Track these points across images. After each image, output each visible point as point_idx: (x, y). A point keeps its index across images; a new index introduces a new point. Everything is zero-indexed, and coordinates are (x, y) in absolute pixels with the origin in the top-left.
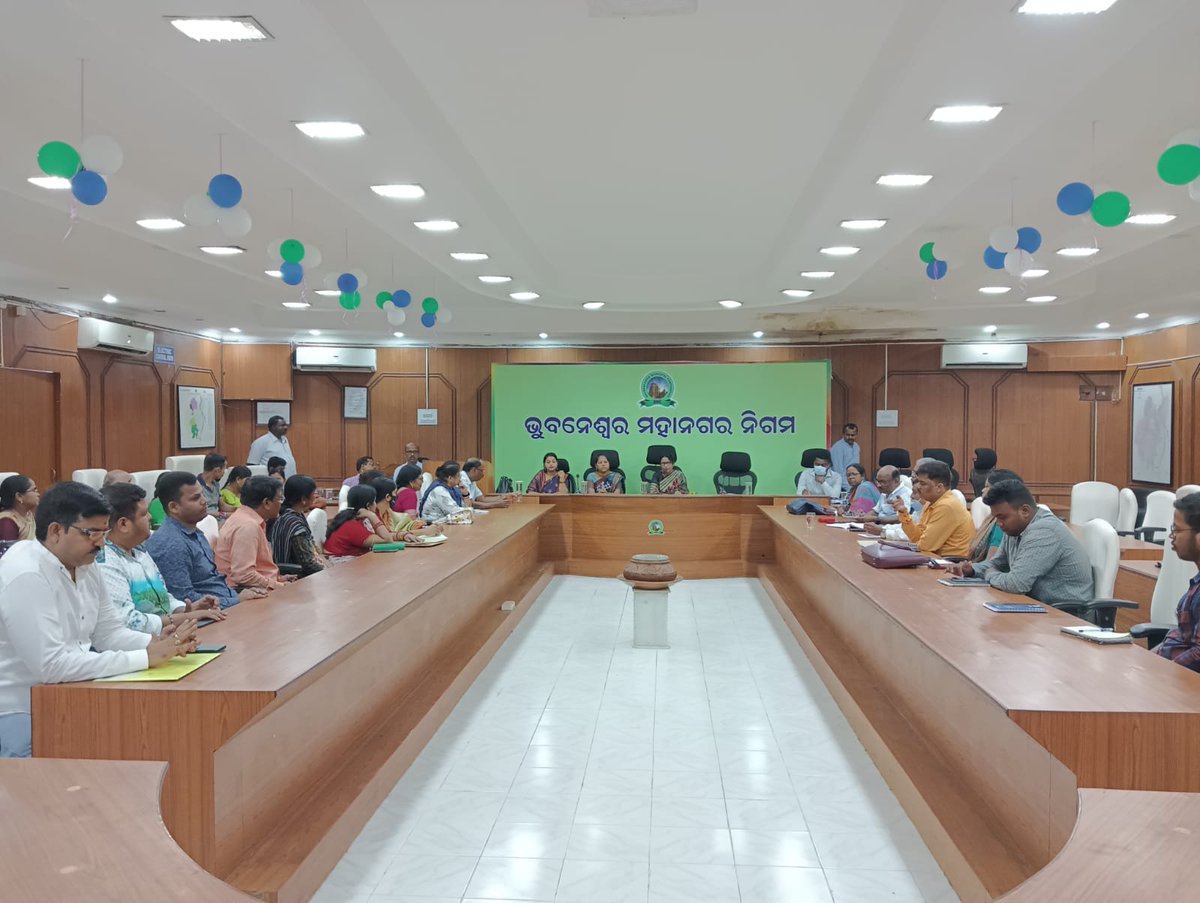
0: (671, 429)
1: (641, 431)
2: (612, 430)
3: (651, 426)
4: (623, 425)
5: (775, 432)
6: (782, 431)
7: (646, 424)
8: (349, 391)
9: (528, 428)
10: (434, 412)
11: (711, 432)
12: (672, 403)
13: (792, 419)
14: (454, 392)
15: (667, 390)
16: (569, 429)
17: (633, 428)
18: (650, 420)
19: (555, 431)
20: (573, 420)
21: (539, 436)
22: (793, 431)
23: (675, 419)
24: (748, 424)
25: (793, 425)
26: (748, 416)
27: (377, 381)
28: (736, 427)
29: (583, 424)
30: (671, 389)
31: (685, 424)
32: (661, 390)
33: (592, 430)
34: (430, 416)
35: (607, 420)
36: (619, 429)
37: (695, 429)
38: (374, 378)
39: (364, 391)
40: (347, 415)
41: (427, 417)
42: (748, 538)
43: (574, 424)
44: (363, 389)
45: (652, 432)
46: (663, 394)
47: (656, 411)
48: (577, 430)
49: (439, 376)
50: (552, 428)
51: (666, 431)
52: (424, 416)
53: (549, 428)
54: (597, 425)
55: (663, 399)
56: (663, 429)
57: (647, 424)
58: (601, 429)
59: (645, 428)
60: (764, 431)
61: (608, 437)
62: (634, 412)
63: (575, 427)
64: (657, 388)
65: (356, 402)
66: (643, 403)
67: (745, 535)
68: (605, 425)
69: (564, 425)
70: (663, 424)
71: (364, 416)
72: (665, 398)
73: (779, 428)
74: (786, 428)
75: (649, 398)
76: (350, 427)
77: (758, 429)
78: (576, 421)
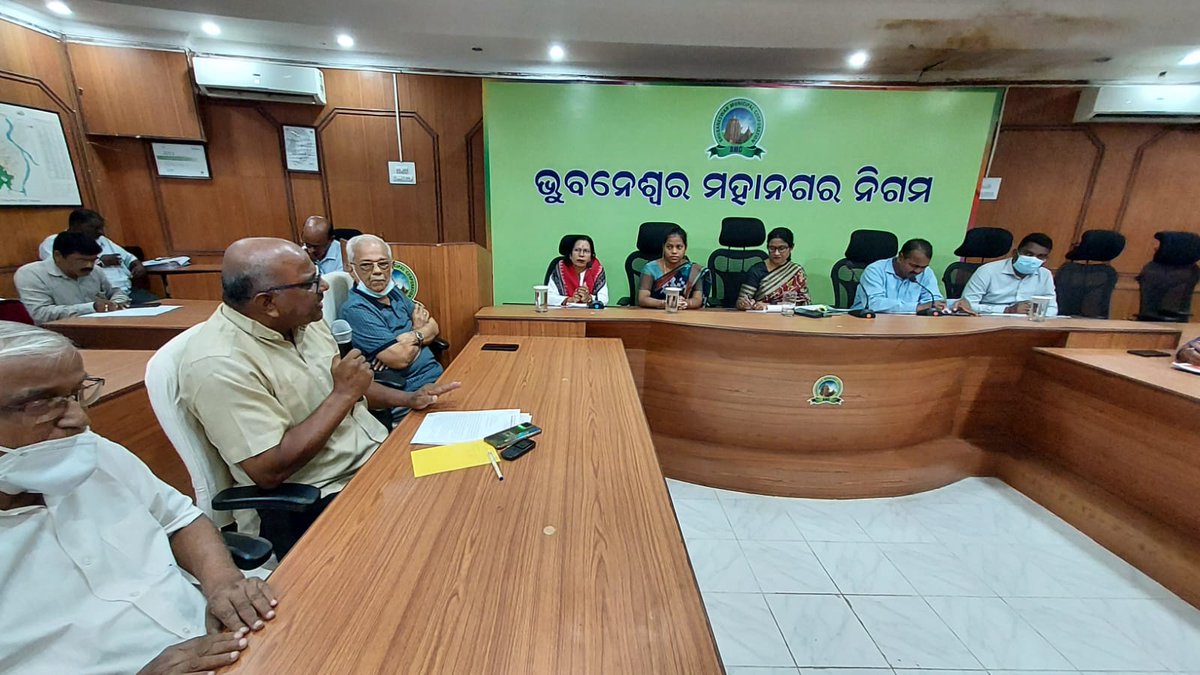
0: (751, 193)
1: (708, 195)
2: (665, 191)
3: (723, 187)
4: (680, 183)
5: (901, 200)
6: (911, 199)
7: (715, 183)
8: (289, 132)
9: (540, 186)
10: (411, 166)
11: (810, 198)
12: (758, 152)
13: (928, 182)
14: (436, 139)
15: (752, 131)
16: (601, 189)
17: (697, 189)
18: (723, 178)
19: (580, 192)
20: (605, 174)
21: (557, 200)
22: (926, 200)
23: (759, 177)
24: (864, 187)
25: (927, 191)
26: (868, 175)
27: (330, 119)
28: (848, 192)
29: (622, 182)
30: (759, 130)
31: (773, 186)
32: (743, 131)
33: (635, 191)
34: (405, 171)
35: (658, 177)
36: (675, 191)
37: (786, 194)
38: (323, 115)
39: (310, 133)
40: (291, 166)
41: (402, 172)
42: (972, 398)
43: (608, 181)
44: (308, 130)
45: (723, 196)
46: (747, 136)
47: (732, 164)
48: (613, 190)
49: (412, 115)
50: (576, 187)
51: (744, 195)
52: (399, 171)
53: (571, 187)
54: (643, 185)
55: (745, 145)
56: (739, 192)
57: (718, 182)
58: (649, 191)
59: (714, 191)
60: (886, 198)
61: (658, 203)
62: (700, 164)
63: (611, 186)
64: (738, 127)
65: (301, 150)
66: (714, 151)
67: (970, 394)
68: (655, 184)
69: (593, 183)
70: (741, 184)
71: (315, 168)
72: (748, 144)
73: (908, 194)
74: (919, 195)
75: (725, 143)
76: (298, 185)
77: (877, 195)
78: (612, 176)
